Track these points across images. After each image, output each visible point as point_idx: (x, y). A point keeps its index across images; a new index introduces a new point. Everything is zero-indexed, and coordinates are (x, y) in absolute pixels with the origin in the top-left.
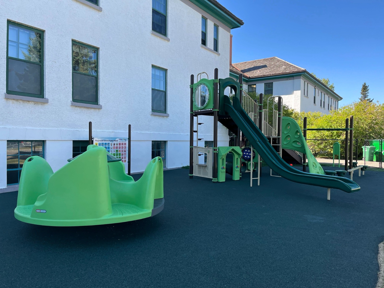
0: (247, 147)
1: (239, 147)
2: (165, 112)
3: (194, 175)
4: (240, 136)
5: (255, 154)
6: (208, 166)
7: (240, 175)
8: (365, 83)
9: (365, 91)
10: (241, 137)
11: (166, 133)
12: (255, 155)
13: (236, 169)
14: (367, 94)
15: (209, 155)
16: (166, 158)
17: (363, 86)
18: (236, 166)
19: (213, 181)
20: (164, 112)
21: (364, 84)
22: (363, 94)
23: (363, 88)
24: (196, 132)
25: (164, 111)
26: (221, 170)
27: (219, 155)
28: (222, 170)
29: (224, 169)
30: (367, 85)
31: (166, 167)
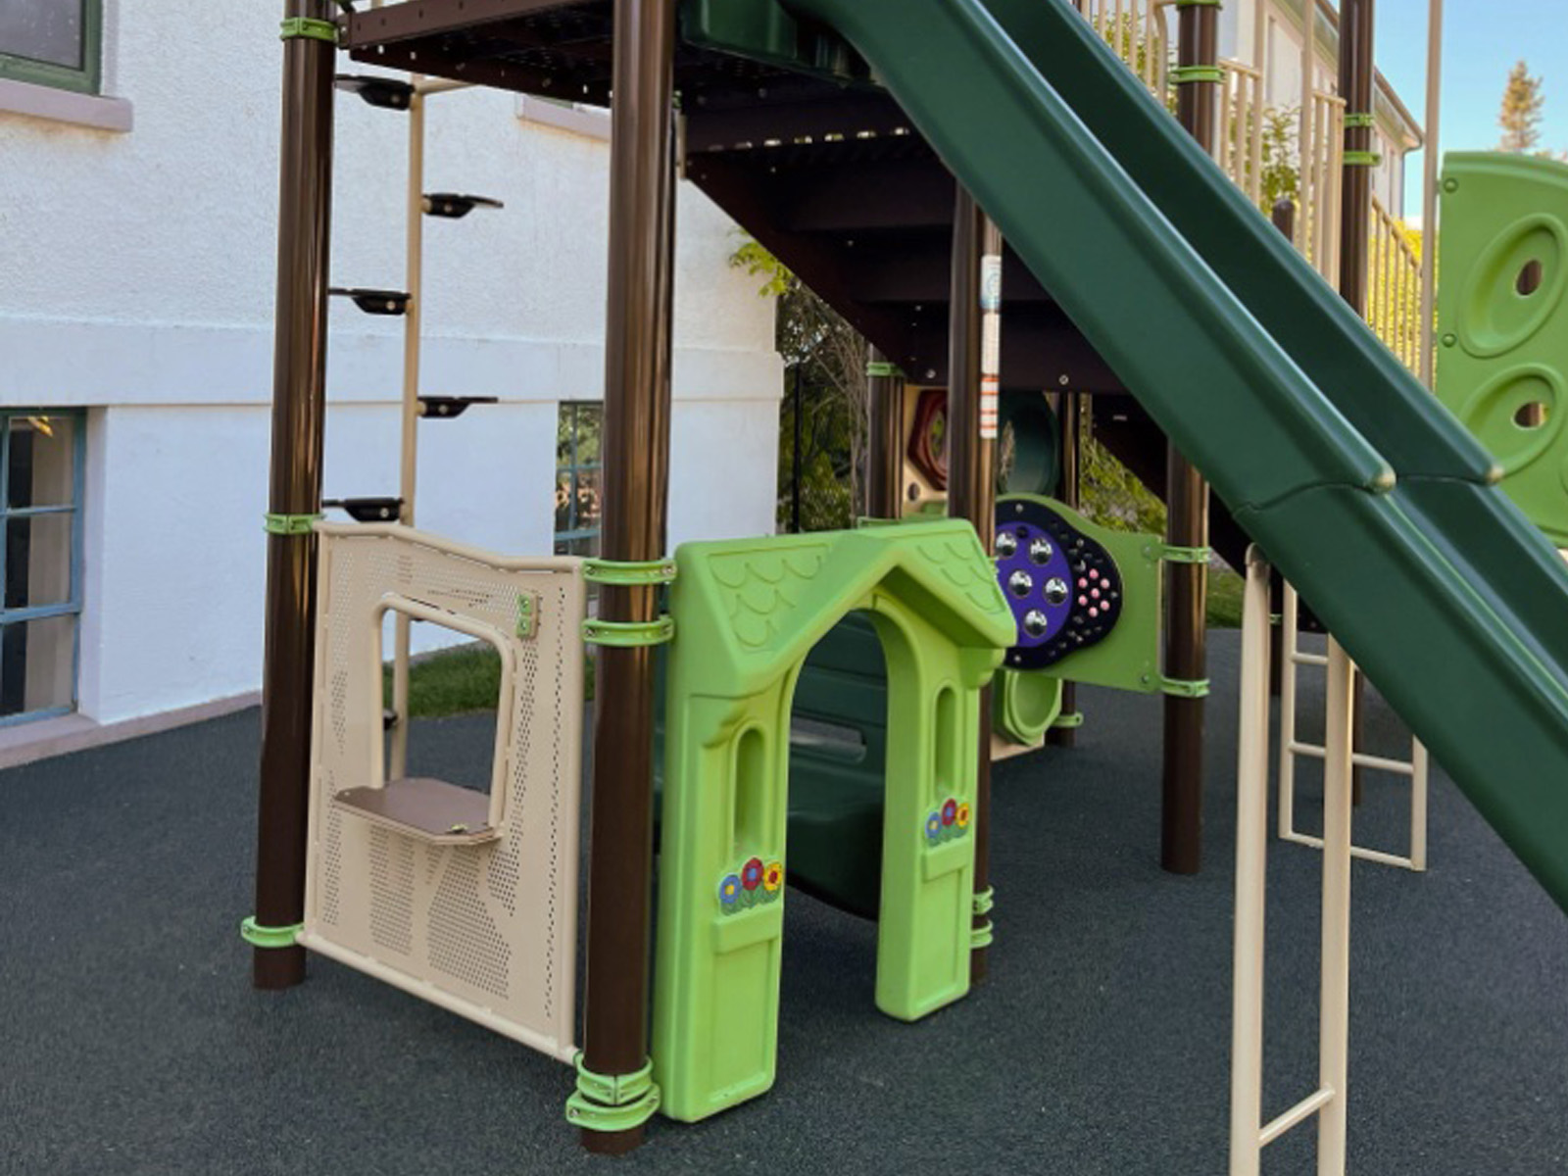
0: (1014, 503)
1: (966, 525)
2: (83, 79)
3: (311, 934)
4: (980, 376)
5: (1116, 584)
6: (506, 847)
7: (978, 921)
8: (1522, 65)
9: (1522, 105)
10: (989, 387)
11: (83, 319)
12: (1116, 605)
13: (931, 852)
14: (1534, 126)
15: (532, 671)
16: (81, 603)
17: (1513, 80)
18: (928, 808)
19: (575, 1120)
20: (65, 76)
21: (1515, 68)
22: (1513, 126)
23: (1513, 92)
24: (398, 311)
25: (74, 62)
26: (714, 931)
27: (690, 677)
28: (723, 920)
29: (769, 897)
30: (1531, 75)
31: (80, 710)
